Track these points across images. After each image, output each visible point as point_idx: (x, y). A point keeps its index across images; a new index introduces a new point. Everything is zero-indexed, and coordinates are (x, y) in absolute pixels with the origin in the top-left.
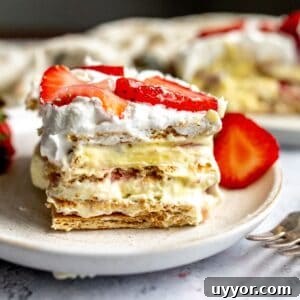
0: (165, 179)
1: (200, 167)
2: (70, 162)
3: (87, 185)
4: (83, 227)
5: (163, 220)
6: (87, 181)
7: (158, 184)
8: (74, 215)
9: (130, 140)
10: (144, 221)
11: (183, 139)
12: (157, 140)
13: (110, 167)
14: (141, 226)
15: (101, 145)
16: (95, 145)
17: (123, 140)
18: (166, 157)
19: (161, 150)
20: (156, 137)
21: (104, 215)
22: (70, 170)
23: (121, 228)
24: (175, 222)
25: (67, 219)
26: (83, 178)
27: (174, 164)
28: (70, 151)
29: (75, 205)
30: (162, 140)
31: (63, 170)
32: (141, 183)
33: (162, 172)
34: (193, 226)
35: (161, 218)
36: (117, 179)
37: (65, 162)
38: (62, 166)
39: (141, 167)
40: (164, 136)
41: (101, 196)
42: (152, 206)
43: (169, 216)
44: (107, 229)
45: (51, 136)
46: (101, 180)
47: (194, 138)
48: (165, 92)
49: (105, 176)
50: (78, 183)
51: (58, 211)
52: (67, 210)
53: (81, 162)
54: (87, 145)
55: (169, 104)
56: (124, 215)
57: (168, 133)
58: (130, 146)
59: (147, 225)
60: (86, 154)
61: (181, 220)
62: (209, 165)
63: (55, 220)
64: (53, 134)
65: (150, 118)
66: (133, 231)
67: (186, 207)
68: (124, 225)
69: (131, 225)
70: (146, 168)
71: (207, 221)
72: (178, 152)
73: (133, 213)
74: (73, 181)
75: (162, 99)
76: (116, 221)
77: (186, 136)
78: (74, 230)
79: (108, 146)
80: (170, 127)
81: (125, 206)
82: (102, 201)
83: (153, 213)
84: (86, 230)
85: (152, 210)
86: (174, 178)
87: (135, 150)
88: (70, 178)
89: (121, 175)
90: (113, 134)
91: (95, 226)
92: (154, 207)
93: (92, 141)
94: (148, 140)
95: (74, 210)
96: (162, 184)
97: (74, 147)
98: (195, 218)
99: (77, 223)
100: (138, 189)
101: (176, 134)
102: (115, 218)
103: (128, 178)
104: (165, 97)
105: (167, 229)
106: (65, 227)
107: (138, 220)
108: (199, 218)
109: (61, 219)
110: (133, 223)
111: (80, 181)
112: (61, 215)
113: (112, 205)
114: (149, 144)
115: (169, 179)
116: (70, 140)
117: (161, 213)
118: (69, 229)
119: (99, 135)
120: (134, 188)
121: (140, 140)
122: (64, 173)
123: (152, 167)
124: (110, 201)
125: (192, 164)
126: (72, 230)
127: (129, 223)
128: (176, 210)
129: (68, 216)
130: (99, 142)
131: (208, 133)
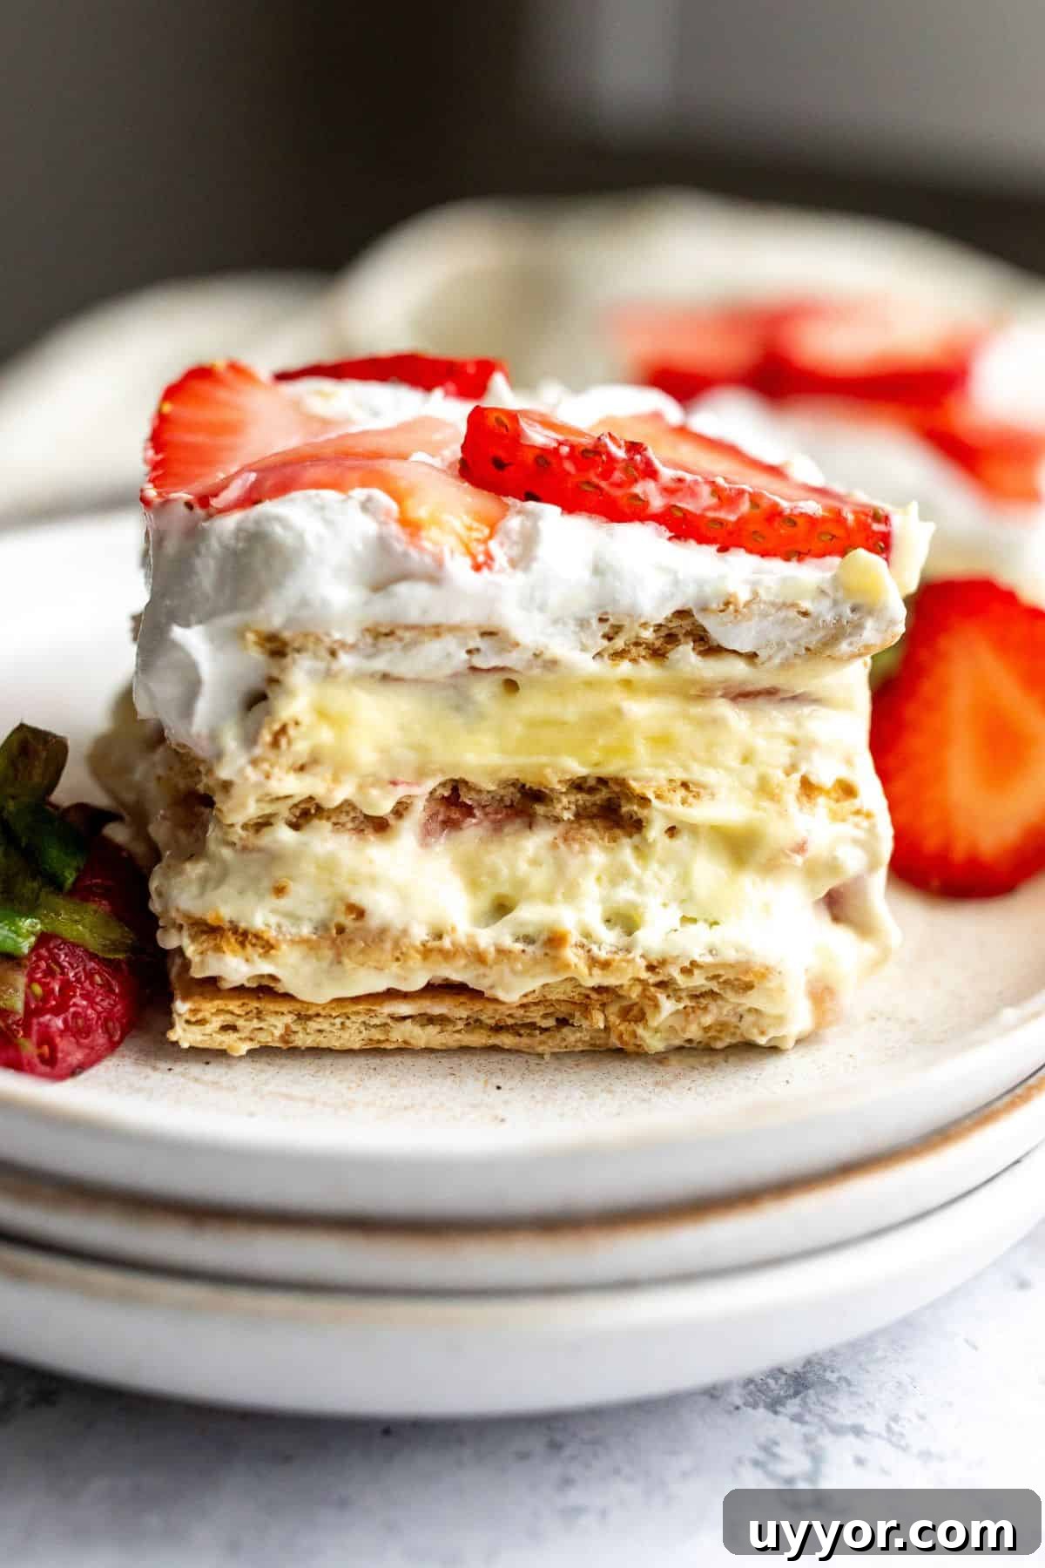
0: (655, 832)
1: (808, 788)
2: (250, 740)
3: (323, 841)
4: (302, 1040)
5: (641, 1018)
6: (324, 826)
7: (626, 850)
8: (265, 990)
9: (511, 659)
10: (563, 1022)
11: (737, 670)
12: (625, 668)
13: (421, 773)
14: (548, 1045)
15: (386, 677)
16: (360, 678)
17: (478, 662)
18: (663, 741)
19: (642, 711)
20: (618, 655)
21: (392, 994)
22: (252, 774)
23: (465, 1050)
24: (693, 1032)
25: (234, 1006)
26: (306, 814)
27: (698, 773)
28: (257, 700)
29: (268, 947)
30: (648, 670)
31: (224, 773)
32: (554, 846)
33: (644, 801)
34: (774, 1049)
35: (635, 1013)
36: (450, 825)
37: (231, 741)
38: (219, 755)
39: (554, 782)
40: (657, 654)
41: (382, 906)
42: (593, 962)
43: (668, 1006)
44: (405, 1050)
45: (178, 633)
46: (380, 826)
47: (786, 665)
48: (667, 474)
49: (401, 810)
50: (283, 835)
51: (197, 973)
52: (236, 967)
53: (300, 747)
54: (329, 675)
55: (683, 527)
56: (477, 994)
57: (672, 638)
58: (511, 686)
59: (571, 1037)
60: (322, 714)
61: (722, 1026)
62: (847, 790)
63: (182, 1007)
64: (187, 624)
65: (598, 571)
66: (513, 1064)
67: (746, 967)
68: (477, 1039)
69: (507, 1040)
70: (578, 785)
71: (831, 1033)
72: (715, 722)
73: (513, 989)
74: (263, 824)
75: (657, 503)
76: (442, 1020)
77: (752, 657)
78: (263, 1053)
79: (417, 681)
80: (682, 614)
81: (479, 958)
82: (382, 932)
83: (600, 990)
84: (316, 1052)
85: (597, 978)
86: (694, 829)
87: (531, 705)
88: (252, 810)
89: (468, 811)
90: (437, 631)
91: (353, 1038)
92: (605, 965)
93: (346, 660)
94: (587, 665)
95: (266, 968)
96: (641, 851)
97: (273, 681)
98: (780, 1020)
99: (276, 1025)
100: (539, 879)
101: (709, 648)
102: (437, 1009)
103: (498, 827)
104: (668, 491)
105: (661, 1058)
106: (228, 1040)
107: (535, 1015)
108: (799, 1018)
109: (208, 1007)
110: (514, 1030)
111: (295, 826)
112: (211, 986)
113: (426, 952)
114: (591, 684)
115: (672, 831)
116: (256, 655)
117: (635, 994)
118: (244, 1048)
119: (381, 634)
120: (523, 867)
121: (552, 664)
122: (227, 786)
123: (602, 781)
124: (420, 934)
125: (778, 776)
126: (251, 1053)
127: (498, 1029)
128: (699, 981)
129: (240, 991)
130: (380, 664)
131: (844, 647)
